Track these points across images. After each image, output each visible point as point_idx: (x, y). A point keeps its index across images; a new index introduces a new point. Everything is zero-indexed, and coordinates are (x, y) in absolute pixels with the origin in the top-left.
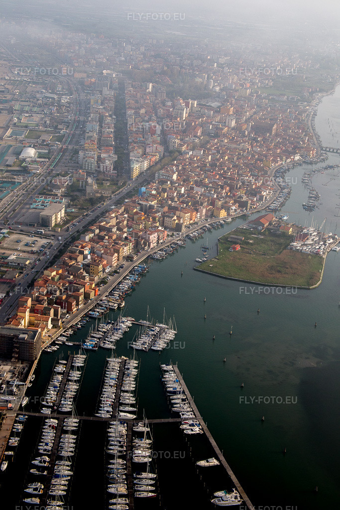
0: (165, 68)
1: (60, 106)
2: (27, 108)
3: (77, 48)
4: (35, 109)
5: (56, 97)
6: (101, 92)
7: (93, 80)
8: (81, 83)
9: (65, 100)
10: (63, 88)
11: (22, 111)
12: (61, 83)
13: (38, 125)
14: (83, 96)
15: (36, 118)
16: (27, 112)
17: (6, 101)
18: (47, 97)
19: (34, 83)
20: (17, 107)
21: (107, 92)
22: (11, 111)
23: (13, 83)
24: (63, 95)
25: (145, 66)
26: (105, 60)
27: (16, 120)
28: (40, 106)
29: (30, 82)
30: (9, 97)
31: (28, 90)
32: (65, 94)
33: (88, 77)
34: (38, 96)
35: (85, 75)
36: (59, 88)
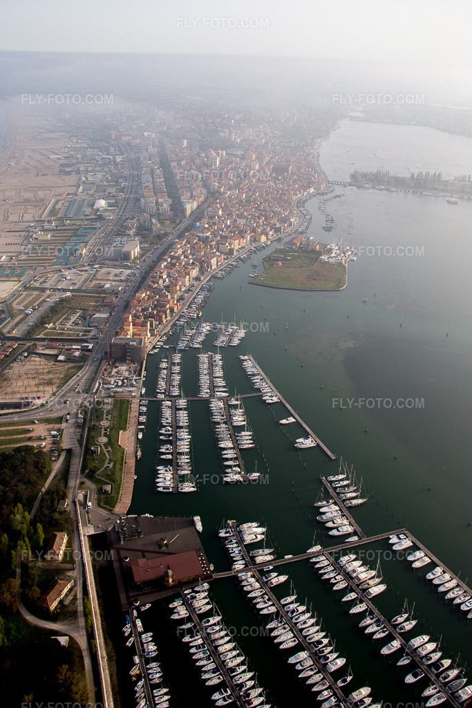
0: (194, 127)
1: (116, 164)
2: (90, 169)
3: (119, 116)
4: (97, 169)
5: (111, 157)
6: (147, 150)
7: (138, 141)
8: (129, 144)
9: (119, 159)
10: (115, 150)
11: (87, 172)
12: (113, 146)
13: (102, 181)
14: (132, 155)
15: (100, 175)
16: (91, 172)
17: (73, 165)
18: (104, 158)
19: (91, 148)
20: (82, 168)
21: (151, 149)
22: (78, 172)
23: (75, 149)
24: (116, 155)
25: (177, 126)
26: (144, 125)
27: (84, 179)
28: (100, 166)
29: (88, 148)
30: (74, 161)
31: (87, 154)
32: (118, 155)
33: (133, 139)
34: (97, 158)
35: (131, 138)
36: (112, 150)
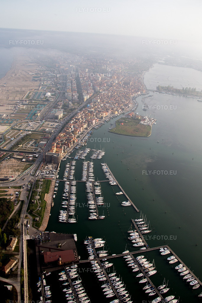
0: (91, 64)
1: (57, 78)
2: (46, 79)
3: (60, 58)
4: (49, 79)
5: (55, 75)
6: (70, 72)
7: (67, 68)
8: (63, 70)
9: (58, 76)
10: (57, 72)
11: (44, 80)
12: (56, 70)
13: (50, 85)
14: (64, 74)
15: (49, 82)
16: (46, 80)
17: (39, 77)
18: (52, 75)
19: (47, 70)
20: (42, 79)
21: (72, 72)
22: (40, 80)
23: (40, 71)
24: (57, 74)
25: (84, 63)
26: (70, 62)
27: (42, 83)
28: (50, 78)
30: (39, 76)
31: (45, 73)
33: (65, 67)
34: (49, 75)
35: (64, 67)
36: (56, 72)
